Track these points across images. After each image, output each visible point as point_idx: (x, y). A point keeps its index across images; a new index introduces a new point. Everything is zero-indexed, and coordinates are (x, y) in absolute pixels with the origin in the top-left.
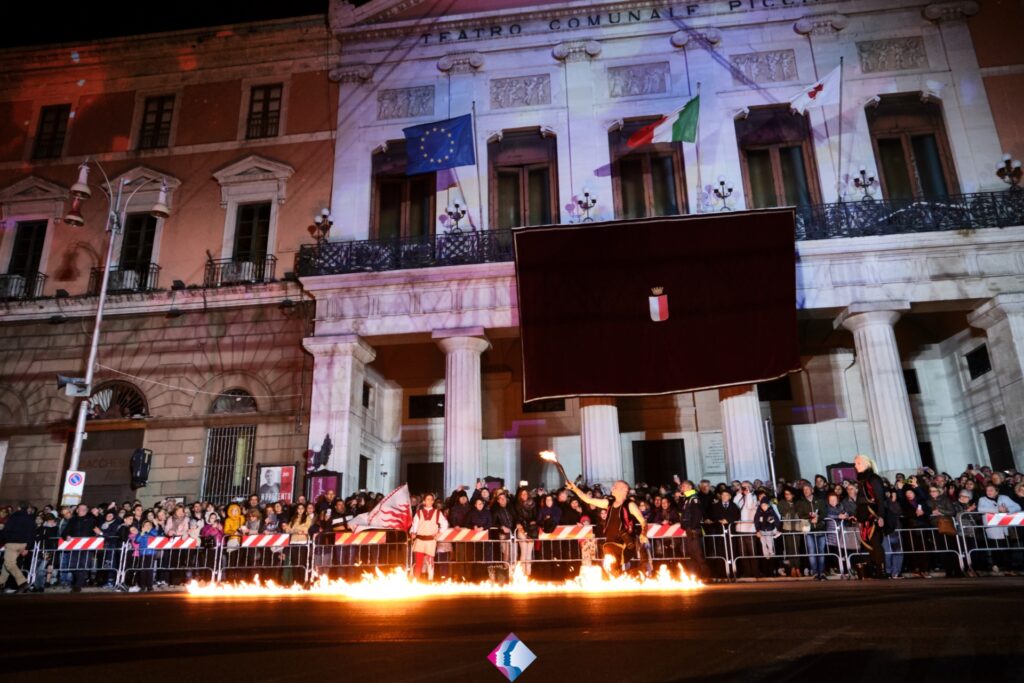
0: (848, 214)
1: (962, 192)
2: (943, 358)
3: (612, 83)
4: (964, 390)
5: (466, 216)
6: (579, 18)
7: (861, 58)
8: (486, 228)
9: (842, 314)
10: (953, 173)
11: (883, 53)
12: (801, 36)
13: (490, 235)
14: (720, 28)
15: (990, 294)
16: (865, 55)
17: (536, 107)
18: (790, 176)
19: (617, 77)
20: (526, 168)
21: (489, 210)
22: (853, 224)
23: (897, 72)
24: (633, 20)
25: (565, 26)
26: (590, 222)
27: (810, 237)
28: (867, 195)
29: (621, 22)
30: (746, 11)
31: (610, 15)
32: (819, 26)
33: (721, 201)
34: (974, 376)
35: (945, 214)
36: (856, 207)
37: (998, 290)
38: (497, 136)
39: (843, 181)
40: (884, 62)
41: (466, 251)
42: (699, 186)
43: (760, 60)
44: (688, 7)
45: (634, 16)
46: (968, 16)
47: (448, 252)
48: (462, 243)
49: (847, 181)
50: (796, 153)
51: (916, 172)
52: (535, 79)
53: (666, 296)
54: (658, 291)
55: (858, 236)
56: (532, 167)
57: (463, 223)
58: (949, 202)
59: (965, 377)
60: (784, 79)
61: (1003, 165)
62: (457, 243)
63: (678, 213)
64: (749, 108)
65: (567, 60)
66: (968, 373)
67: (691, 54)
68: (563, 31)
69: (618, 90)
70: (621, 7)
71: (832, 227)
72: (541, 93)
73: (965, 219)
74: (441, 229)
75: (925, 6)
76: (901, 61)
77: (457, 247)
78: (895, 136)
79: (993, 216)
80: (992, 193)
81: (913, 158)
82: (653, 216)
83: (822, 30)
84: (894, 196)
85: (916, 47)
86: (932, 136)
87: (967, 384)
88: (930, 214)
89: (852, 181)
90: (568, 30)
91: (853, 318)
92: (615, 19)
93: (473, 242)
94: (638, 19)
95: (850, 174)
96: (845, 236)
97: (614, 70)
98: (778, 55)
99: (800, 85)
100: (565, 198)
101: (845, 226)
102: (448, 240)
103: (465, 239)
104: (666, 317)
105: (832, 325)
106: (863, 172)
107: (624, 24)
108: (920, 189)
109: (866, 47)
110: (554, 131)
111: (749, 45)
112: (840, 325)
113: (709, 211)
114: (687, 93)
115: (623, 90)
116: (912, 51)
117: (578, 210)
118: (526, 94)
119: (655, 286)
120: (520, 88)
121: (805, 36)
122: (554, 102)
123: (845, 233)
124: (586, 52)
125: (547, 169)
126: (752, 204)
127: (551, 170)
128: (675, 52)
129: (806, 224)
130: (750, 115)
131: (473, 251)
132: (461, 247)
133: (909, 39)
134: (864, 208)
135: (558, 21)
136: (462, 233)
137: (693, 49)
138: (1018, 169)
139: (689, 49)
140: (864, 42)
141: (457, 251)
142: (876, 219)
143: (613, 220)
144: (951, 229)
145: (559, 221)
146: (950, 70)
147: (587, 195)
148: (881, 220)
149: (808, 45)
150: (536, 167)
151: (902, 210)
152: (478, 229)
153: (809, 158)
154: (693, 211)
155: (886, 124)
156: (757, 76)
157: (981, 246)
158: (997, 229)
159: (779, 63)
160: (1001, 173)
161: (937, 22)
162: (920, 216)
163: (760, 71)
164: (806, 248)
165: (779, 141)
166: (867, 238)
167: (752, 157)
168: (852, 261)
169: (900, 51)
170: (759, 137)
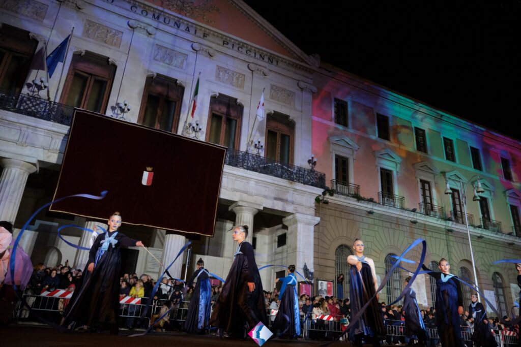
0: (248, 159)
1: (294, 165)
2: (268, 235)
3: (156, 52)
4: (273, 251)
5: (46, 89)
6: (148, 12)
7: (271, 92)
8: (57, 101)
9: (234, 205)
10: (293, 155)
11: (280, 93)
12: (250, 71)
13: (58, 106)
14: (216, 50)
15: (294, 212)
16: (273, 91)
17: (110, 46)
18: (228, 133)
19: (160, 51)
20: (93, 76)
21: (63, 91)
22: (249, 164)
23: (283, 104)
24: (176, 26)
25: (140, 13)
26: (123, 120)
27: (230, 164)
28: (258, 153)
29: (170, 24)
30: (229, 48)
31: (165, 19)
32: (258, 70)
33: (194, 133)
34: (279, 246)
35: (286, 172)
36: (253, 157)
37: (297, 210)
38: (81, 52)
39: (250, 143)
40: (279, 97)
41: (39, 110)
42: (186, 122)
43: (230, 73)
44: (204, 34)
45: (177, 25)
46: (313, 92)
47: (26, 107)
48: (38, 104)
49: (252, 144)
50: (234, 122)
51: (279, 150)
52: (114, 31)
53: (153, 173)
54: (149, 169)
55: (250, 170)
56: (97, 78)
57: (43, 94)
58: (288, 167)
59: (275, 246)
60: (238, 87)
61: (311, 159)
62: (35, 103)
63: (171, 131)
64: (219, 94)
65: (135, 30)
66: (277, 244)
67: (199, 56)
68: (138, 14)
69: (158, 57)
70: (172, 17)
71: (240, 162)
72: (115, 40)
73: (292, 176)
74: (25, 91)
75: (300, 81)
76: (285, 100)
77: (33, 106)
78: (275, 131)
79: (303, 179)
80: (305, 169)
81: (280, 143)
82: (158, 129)
83: (259, 73)
84: (268, 157)
85: (292, 96)
86: (289, 136)
87: (275, 249)
88: (280, 170)
89: (254, 144)
90: (140, 15)
91: (238, 207)
92: (167, 21)
93: (46, 106)
94: (179, 27)
95: (254, 141)
96: (245, 169)
97: (159, 47)
98: (238, 74)
99: (244, 92)
100: (112, 101)
101: (246, 164)
102: (29, 99)
103: (42, 103)
104: (150, 184)
105: (228, 209)
106: (259, 142)
107: (171, 27)
108: (279, 158)
109: (274, 88)
110: (117, 64)
111: (227, 65)
112: (232, 209)
113: (187, 136)
114: (193, 74)
115: (161, 59)
116: (290, 97)
117: (118, 111)
118: (106, 37)
119: (149, 166)
120: (103, 32)
121: (251, 72)
122: (121, 48)
123: (245, 167)
124: (147, 30)
125: (107, 82)
126: (208, 140)
127: (108, 83)
128: (191, 52)
129: (230, 158)
130: (218, 97)
131: (44, 111)
132: (37, 107)
133: (291, 92)
134: (256, 158)
135: (136, 8)
136: (40, 98)
137: (201, 54)
138: (315, 162)
139: (199, 54)
140: (274, 85)
141: (33, 108)
142: (259, 165)
143: (136, 123)
144: (287, 179)
145: (105, 113)
146: (302, 112)
147: (125, 105)
148: (261, 166)
149: (251, 76)
150: (100, 78)
151: (270, 165)
152: (52, 99)
153: (239, 127)
154: (179, 133)
155: (273, 124)
156: (226, 80)
157: (296, 190)
158: (302, 184)
160: (309, 161)
161: (302, 89)
162: (276, 170)
163: (228, 78)
164: (227, 169)
165: (228, 114)
166: (253, 172)
167: (214, 117)
168: (244, 181)
169: (286, 95)
170: (220, 109)
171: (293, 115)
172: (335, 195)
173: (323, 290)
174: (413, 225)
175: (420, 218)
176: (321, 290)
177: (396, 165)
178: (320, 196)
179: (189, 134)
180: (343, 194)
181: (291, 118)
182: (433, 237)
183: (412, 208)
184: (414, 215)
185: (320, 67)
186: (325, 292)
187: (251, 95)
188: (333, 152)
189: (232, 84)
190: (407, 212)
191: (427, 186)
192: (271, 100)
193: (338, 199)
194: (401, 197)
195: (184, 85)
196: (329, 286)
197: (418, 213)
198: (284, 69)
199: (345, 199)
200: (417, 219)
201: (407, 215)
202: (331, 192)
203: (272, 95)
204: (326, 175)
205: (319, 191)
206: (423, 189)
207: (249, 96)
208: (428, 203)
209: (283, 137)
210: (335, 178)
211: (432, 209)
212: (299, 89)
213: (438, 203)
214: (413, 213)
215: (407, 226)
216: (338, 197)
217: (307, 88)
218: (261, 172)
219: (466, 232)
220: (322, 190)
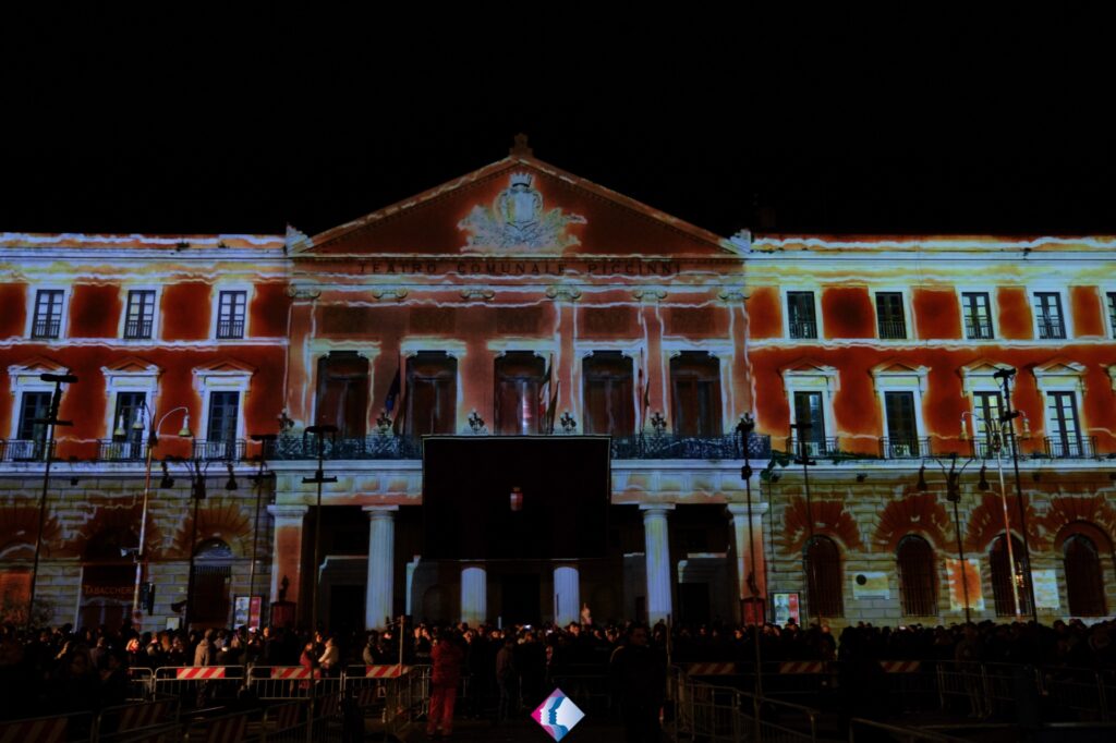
0: (645, 444)
1: (722, 431)
3: (500, 321)
7: (673, 321)
11: (687, 319)
12: (635, 299)
14: (581, 285)
16: (676, 319)
17: (444, 335)
19: (504, 317)
20: (433, 381)
22: (646, 450)
23: (696, 335)
24: (519, 272)
25: (469, 270)
29: (510, 272)
30: (599, 274)
31: (503, 265)
32: (648, 294)
35: (704, 448)
36: (650, 438)
37: (730, 499)
38: (414, 356)
43: (605, 314)
44: (559, 266)
46: (745, 298)
53: (520, 495)
54: (516, 489)
55: (649, 458)
61: (743, 417)
64: (593, 352)
65: (469, 299)
68: (468, 273)
69: (504, 327)
70: (511, 260)
72: (448, 323)
73: (715, 452)
75: (720, 286)
76: (698, 326)
86: (712, 383)
88: (695, 447)
90: (471, 273)
91: (643, 513)
92: (506, 269)
94: (523, 271)
96: (641, 458)
97: (502, 311)
98: (618, 312)
104: (521, 510)
106: (657, 414)
109: (677, 313)
110: (456, 355)
111: (599, 302)
115: (507, 327)
116: (707, 319)
118: (437, 323)
119: (515, 487)
120: (432, 317)
122: (457, 332)
124: (483, 294)
126: (588, 430)
128: (546, 302)
130: (593, 357)
134: (654, 439)
135: (464, 265)
137: (560, 300)
139: (557, 301)
140: (677, 309)
142: (661, 448)
144: (707, 458)
145: (455, 431)
148: (664, 448)
149: (639, 307)
155: (683, 372)
157: (723, 470)
158: (733, 460)
159: (618, 318)
161: (725, 299)
163: (604, 323)
164: (615, 464)
165: (613, 377)
168: (645, 473)
171: (714, 347)
173: (783, 605)
175: (968, 467)
176: (778, 607)
177: (920, 380)
178: (766, 469)
181: (711, 354)
184: (954, 463)
185: (753, 251)
186: (786, 610)
188: (790, 389)
189: (610, 331)
196: (793, 599)
200: (961, 469)
201: (939, 467)
202: (785, 460)
204: (772, 437)
205: (763, 464)
206: (985, 407)
210: (794, 435)
212: (722, 299)
215: (942, 484)
217: (733, 294)
218: (665, 458)
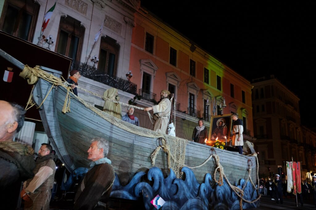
0: (87, 69)
1: (117, 76)
10: (116, 69)
11: (111, 23)
12: (91, 2)
16: (106, 20)
18: (72, 46)
22: (87, 73)
23: (113, 31)
28: (94, 66)
32: (97, 2)
33: (47, 45)
35: (112, 81)
36: (90, 68)
39: (88, 57)
40: (110, 26)
46: (133, 26)
50: (77, 40)
51: (108, 64)
54: (10, 69)
55: (88, 78)
58: (113, 78)
60: (82, 13)
61: (129, 73)
63: (27, 40)
64: (67, 15)
73: (116, 85)
75: (125, 16)
76: (115, 29)
78: (106, 50)
79: (122, 87)
80: (124, 80)
81: (108, 59)
82: (16, 37)
83: (98, 4)
85: (119, 27)
86: (115, 55)
88: (108, 79)
89: (91, 59)
95: (91, 56)
96: (84, 76)
98: (83, 3)
99: (86, 18)
101: (85, 73)
106: (95, 58)
108: (107, 70)
109: (108, 18)
113: (41, 45)
116: (118, 27)
121: (93, 3)
126: (56, 51)
129: (73, 67)
130: (66, 18)
133: (119, 23)
134: (92, 69)
138: (131, 76)
140: (108, 16)
142: (94, 75)
146: (125, 39)
148: (96, 75)
149: (92, 6)
151: (102, 75)
153: (80, 44)
154: (35, 42)
155: (105, 45)
156: (73, 5)
158: (122, 91)
159: (82, 6)
160: (127, 75)
161: (126, 22)
162: (106, 79)
163: (75, 5)
165: (73, 33)
166: (90, 80)
167: (62, 33)
168: (83, 85)
169: (115, 25)
170: (67, 27)
171: (119, 40)
172: (141, 99)
174: (183, 121)
175: (187, 117)
177: (178, 83)
178: (132, 99)
179: (43, 44)
180: (146, 99)
181: (117, 42)
182: (192, 129)
183: (183, 111)
184: (184, 115)
185: (140, 9)
187: (91, 21)
188: (142, 70)
189: (77, 9)
190: (181, 113)
191: (192, 97)
192: (105, 27)
193: (143, 102)
194: (178, 104)
195: (40, 3)
197: (186, 114)
198: (116, 5)
199: (147, 102)
200: (185, 117)
201: (181, 115)
202: (139, 98)
203: (106, 23)
204: (137, 86)
205: (132, 96)
206: (190, 99)
207: (90, 21)
208: (192, 108)
209: (111, 55)
210: (142, 88)
211: (194, 112)
212: (124, 22)
213: (197, 108)
214: (184, 114)
215: (179, 122)
216: (143, 101)
217: (130, 22)
218: (95, 80)
219: (209, 126)
220: (134, 96)
